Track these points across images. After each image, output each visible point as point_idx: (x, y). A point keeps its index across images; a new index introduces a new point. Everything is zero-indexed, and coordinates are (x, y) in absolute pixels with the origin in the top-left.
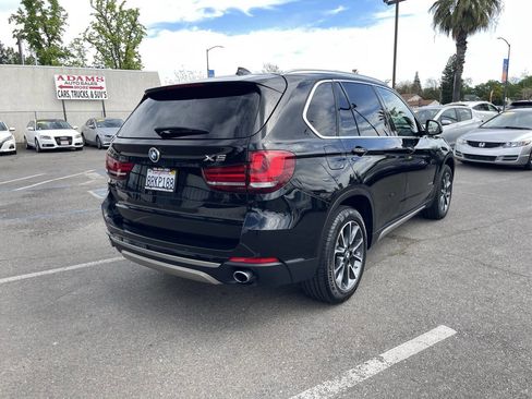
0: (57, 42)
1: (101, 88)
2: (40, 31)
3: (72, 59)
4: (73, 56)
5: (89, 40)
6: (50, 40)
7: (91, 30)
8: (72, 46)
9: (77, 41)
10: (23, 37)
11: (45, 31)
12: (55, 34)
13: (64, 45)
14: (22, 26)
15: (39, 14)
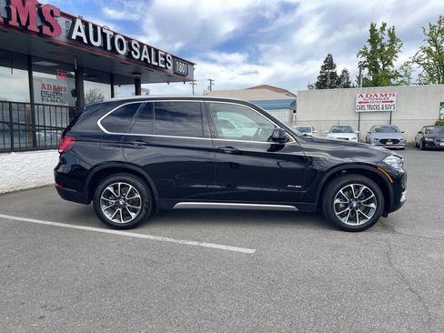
0: (390, 67)
1: (392, 102)
2: (378, 60)
3: (400, 79)
4: (401, 76)
5: (417, 62)
6: (384, 66)
7: (421, 53)
8: (402, 68)
9: (406, 64)
10: (366, 66)
11: (381, 59)
12: (389, 61)
13: (395, 69)
14: (365, 59)
15: (379, 48)
